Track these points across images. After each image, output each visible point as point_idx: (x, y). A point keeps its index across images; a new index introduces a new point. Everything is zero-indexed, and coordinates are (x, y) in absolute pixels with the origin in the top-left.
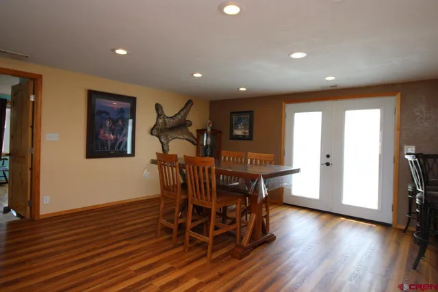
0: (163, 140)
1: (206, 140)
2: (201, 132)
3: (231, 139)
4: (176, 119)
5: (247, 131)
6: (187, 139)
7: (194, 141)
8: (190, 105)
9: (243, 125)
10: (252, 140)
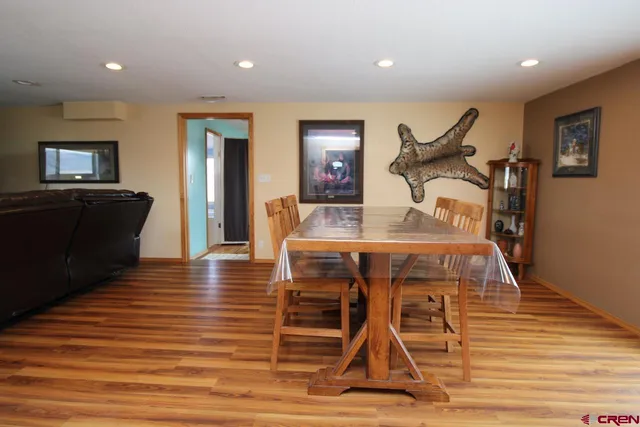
0: (410, 180)
1: (508, 179)
2: (497, 166)
3: (555, 176)
4: (438, 145)
5: (585, 157)
6: (464, 179)
7: (481, 181)
8: (470, 118)
9: (577, 144)
10: (596, 176)
